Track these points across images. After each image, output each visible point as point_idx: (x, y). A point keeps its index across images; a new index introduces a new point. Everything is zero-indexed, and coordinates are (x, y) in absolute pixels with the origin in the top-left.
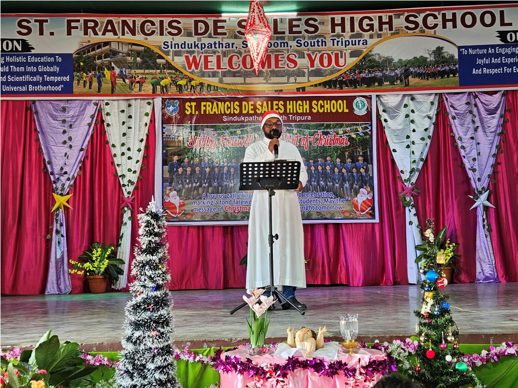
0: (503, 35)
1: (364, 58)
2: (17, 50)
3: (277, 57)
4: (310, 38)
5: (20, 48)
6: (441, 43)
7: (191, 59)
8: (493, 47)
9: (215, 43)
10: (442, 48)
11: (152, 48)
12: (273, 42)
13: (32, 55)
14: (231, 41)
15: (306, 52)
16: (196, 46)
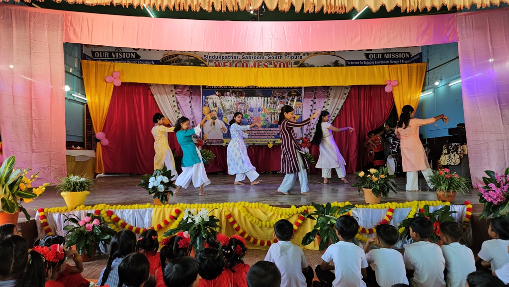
0: (367, 55)
1: (300, 65)
2: (133, 58)
3: (258, 63)
4: (275, 55)
5: (134, 57)
6: (338, 59)
7: (217, 64)
8: (362, 61)
9: (229, 56)
10: (338, 61)
11: (198, 58)
12: (257, 56)
13: (140, 60)
14: (236, 55)
15: (273, 62)
16: (220, 57)
